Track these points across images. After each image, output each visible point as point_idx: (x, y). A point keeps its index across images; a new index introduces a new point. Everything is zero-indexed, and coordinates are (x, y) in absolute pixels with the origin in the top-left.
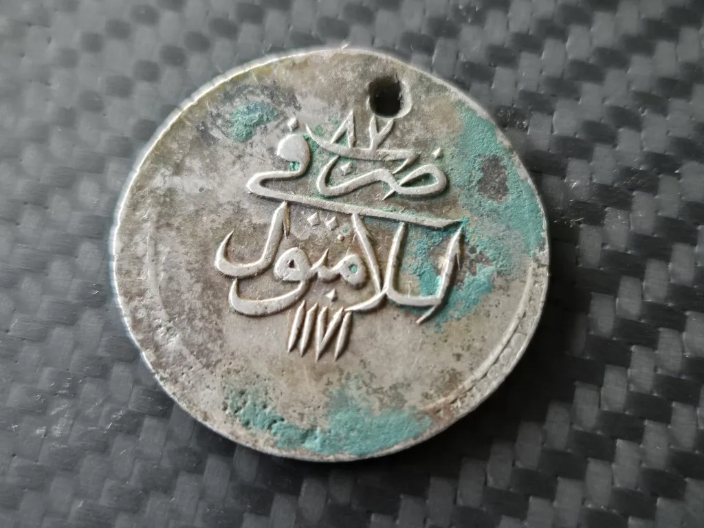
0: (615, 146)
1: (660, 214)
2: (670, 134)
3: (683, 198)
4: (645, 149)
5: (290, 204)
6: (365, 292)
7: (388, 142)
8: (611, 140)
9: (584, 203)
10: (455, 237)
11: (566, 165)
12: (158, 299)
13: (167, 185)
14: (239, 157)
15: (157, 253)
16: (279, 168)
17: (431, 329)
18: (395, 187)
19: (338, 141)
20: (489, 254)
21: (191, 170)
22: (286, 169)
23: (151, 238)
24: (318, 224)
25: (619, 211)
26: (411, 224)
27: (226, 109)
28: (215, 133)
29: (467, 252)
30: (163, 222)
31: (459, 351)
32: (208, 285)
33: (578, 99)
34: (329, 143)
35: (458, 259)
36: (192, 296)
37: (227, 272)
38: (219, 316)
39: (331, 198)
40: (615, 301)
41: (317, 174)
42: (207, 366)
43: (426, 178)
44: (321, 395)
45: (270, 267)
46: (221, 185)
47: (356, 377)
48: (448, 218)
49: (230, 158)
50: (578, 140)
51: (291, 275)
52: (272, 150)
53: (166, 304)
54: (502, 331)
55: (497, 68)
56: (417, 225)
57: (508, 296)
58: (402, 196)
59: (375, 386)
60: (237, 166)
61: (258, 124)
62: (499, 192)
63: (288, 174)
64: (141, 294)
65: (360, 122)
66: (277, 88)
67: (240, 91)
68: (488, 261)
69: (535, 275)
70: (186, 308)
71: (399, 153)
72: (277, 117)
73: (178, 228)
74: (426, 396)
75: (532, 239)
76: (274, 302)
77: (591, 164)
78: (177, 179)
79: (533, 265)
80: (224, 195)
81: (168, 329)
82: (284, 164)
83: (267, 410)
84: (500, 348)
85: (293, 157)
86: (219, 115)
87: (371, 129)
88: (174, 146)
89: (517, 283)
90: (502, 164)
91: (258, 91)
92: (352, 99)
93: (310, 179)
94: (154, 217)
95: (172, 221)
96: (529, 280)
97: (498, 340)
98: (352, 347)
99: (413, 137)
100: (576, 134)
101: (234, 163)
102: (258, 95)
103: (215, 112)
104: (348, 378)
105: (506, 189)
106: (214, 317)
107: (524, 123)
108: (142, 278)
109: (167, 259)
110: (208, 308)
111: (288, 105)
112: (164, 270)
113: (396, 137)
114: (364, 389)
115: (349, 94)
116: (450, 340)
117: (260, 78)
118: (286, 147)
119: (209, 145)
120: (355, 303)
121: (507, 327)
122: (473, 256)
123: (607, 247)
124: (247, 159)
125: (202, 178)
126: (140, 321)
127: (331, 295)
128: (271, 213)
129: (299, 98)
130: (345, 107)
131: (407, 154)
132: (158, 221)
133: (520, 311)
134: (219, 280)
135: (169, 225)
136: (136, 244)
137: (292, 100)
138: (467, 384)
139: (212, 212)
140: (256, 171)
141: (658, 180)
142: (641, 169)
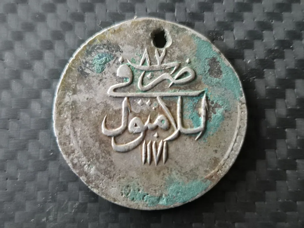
0: (263, 40)
1: (287, 68)
2: (285, 30)
3: (296, 58)
4: (276, 39)
5: (128, 98)
6: (170, 131)
7: (165, 60)
8: (261, 38)
9: (254, 69)
10: (204, 98)
11: (243, 53)
12: (81, 153)
13: (72, 100)
14: (101, 80)
15: (75, 132)
16: (120, 82)
17: (202, 142)
18: (173, 81)
19: (143, 64)
20: (220, 103)
21: (80, 91)
22: (123, 82)
23: (71, 126)
24: (143, 104)
25: (270, 70)
26: (184, 96)
27: (89, 58)
28: (87, 71)
29: (210, 104)
30: (75, 118)
31: (216, 149)
32: (101, 142)
33: (243, 21)
34: (139, 66)
35: (207, 108)
36: (96, 148)
37: (108, 135)
38: (110, 155)
39: (146, 91)
40: (275, 111)
41: (137, 82)
42: (110, 178)
43: (185, 74)
44: (162, 180)
45: (126, 128)
46: (96, 95)
47: (175, 169)
48: (198, 90)
49: (97, 82)
50: (246, 41)
51: (136, 130)
52: (115, 74)
53: (85, 154)
54: (232, 136)
55: (204, 13)
56: (186, 96)
57: (232, 120)
58: (177, 84)
59: (183, 171)
60: (101, 85)
61: (105, 63)
62: (218, 74)
63: (124, 84)
64: (73, 152)
65: (151, 53)
66: (110, 44)
67: (93, 48)
68: (220, 107)
69: (241, 108)
70: (95, 154)
71: (171, 64)
72: (113, 58)
73: (82, 119)
74: (206, 171)
75: (237, 92)
76: (132, 143)
77: (254, 50)
78: (75, 96)
79: (239, 104)
80: (98, 99)
81: (89, 165)
82: (122, 79)
83: (140, 192)
84: (232, 144)
85: (125, 76)
86: (86, 62)
87: (156, 55)
88: (70, 81)
89: (234, 113)
90: (217, 60)
91: (101, 47)
92: (145, 43)
93: (134, 84)
94: (70, 116)
95: (78, 116)
96: (239, 111)
97: (231, 140)
98: (170, 156)
99: (175, 55)
100: (245, 38)
101: (99, 84)
102: (102, 49)
103: (84, 61)
104: (171, 171)
105: (221, 72)
106: (107, 156)
107: (222, 37)
108: (71, 145)
109: (81, 134)
110: (104, 152)
111: (117, 51)
112: (80, 139)
113: (168, 57)
114: (179, 174)
115: (143, 40)
116: (211, 145)
117: (101, 41)
118: (121, 71)
119: (86, 77)
120: (167, 137)
121: (234, 134)
122: (213, 105)
123: (268, 88)
124: (104, 80)
125: (86, 93)
126: (76, 164)
127: (156, 135)
128: (121, 103)
129: (121, 47)
130: (142, 47)
131: (175, 64)
132: (72, 117)
133: (238, 126)
134: (106, 139)
135: (77, 118)
136: (65, 130)
137: (118, 49)
138: (222, 162)
139: (95, 108)
140: (110, 86)
141: (284, 52)
142: (276, 49)
